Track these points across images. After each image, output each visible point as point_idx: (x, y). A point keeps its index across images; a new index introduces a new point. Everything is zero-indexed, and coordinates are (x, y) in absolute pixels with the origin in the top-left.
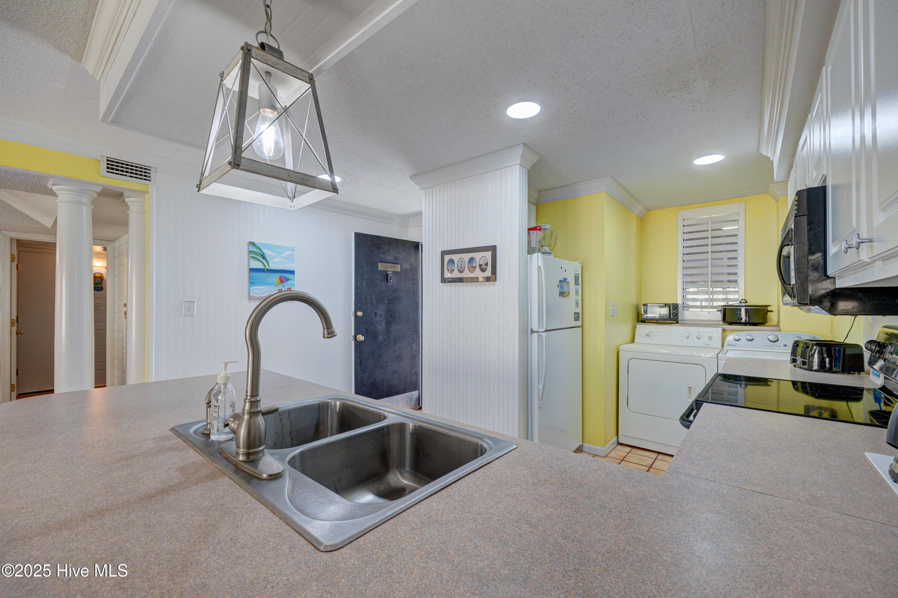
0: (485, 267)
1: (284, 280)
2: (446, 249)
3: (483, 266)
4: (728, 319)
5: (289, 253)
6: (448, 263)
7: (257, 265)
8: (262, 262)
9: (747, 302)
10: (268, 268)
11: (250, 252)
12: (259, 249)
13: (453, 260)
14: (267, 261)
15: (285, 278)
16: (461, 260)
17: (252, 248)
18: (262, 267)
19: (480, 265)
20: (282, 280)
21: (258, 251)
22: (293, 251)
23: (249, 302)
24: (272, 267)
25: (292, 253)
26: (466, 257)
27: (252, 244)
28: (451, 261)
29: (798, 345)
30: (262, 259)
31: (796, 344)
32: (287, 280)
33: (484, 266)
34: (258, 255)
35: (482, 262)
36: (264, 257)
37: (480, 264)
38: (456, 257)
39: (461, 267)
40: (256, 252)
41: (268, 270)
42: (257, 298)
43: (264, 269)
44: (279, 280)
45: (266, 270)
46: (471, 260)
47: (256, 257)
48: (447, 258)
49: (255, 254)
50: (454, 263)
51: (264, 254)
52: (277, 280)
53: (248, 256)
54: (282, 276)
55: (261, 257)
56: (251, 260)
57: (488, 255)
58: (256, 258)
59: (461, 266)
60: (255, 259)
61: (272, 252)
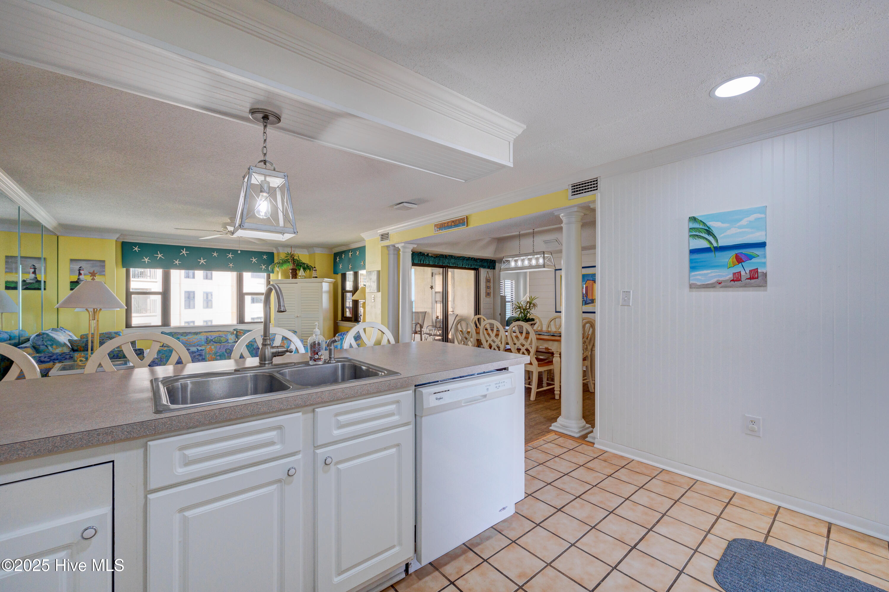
1: (743, 258)
7: (700, 243)
8: (706, 239)
10: (715, 245)
11: (690, 230)
12: (701, 223)
14: (715, 237)
15: (747, 255)
17: (693, 225)
18: (708, 245)
20: (741, 259)
21: (701, 226)
22: (763, 213)
23: (690, 291)
24: (722, 243)
25: (762, 215)
27: (693, 219)
30: (706, 236)
32: (749, 258)
34: (700, 232)
36: (709, 232)
40: (697, 228)
41: (716, 248)
42: (700, 285)
44: (735, 260)
45: (713, 249)
49: (697, 231)
51: (709, 228)
52: (731, 260)
53: (688, 234)
54: (741, 253)
55: (705, 233)
56: (692, 239)
58: (697, 235)
60: (696, 238)
61: (722, 223)
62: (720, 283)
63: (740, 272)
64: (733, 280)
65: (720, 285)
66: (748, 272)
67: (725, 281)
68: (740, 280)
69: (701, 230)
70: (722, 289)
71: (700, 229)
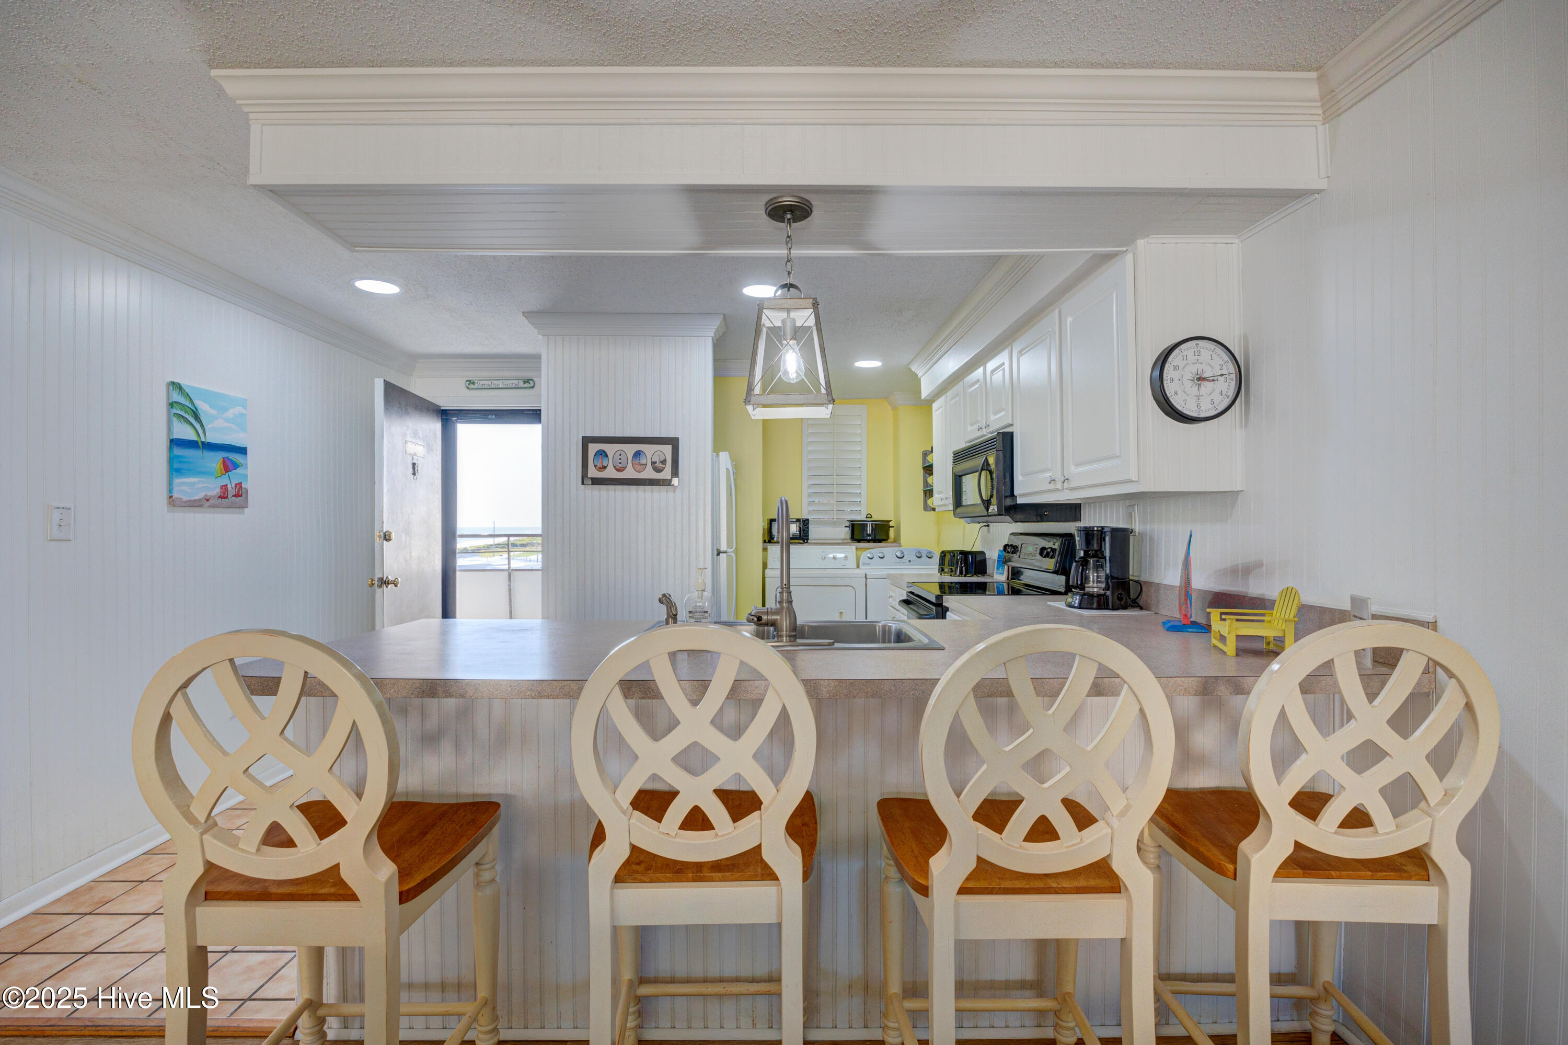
0: (661, 465)
1: (230, 468)
2: (589, 434)
3: (657, 464)
4: (855, 537)
5: (238, 410)
6: (595, 455)
7: (184, 432)
8: (194, 426)
9: (871, 517)
10: (203, 439)
11: (171, 405)
12: (188, 399)
13: (604, 452)
14: (202, 426)
15: (232, 462)
16: (621, 453)
17: (176, 397)
18: (194, 437)
19: (654, 463)
20: (228, 467)
21: (188, 403)
22: (245, 407)
24: (211, 438)
25: (244, 411)
26: (631, 449)
27: (176, 386)
28: (602, 454)
29: (945, 556)
30: (193, 421)
31: (943, 554)
32: (236, 466)
33: (659, 465)
34: (186, 412)
35: (656, 459)
36: (197, 416)
37: (653, 460)
38: (610, 448)
39: (620, 463)
40: (183, 405)
41: (203, 443)
42: (186, 502)
43: (197, 442)
44: (222, 466)
45: (200, 444)
46: (638, 454)
47: (185, 415)
48: (593, 448)
49: (181, 410)
50: (607, 456)
51: (196, 409)
52: (218, 466)
53: (169, 411)
55: (192, 416)
56: (175, 420)
57: (667, 449)
58: (183, 417)
59: (620, 461)
60: (181, 420)
61: (210, 407)
62: (208, 500)
63: (227, 485)
64: (220, 497)
65: (208, 504)
66: (233, 486)
67: (213, 497)
68: (227, 497)
69: (188, 410)
70: (212, 509)
71: (186, 407)
